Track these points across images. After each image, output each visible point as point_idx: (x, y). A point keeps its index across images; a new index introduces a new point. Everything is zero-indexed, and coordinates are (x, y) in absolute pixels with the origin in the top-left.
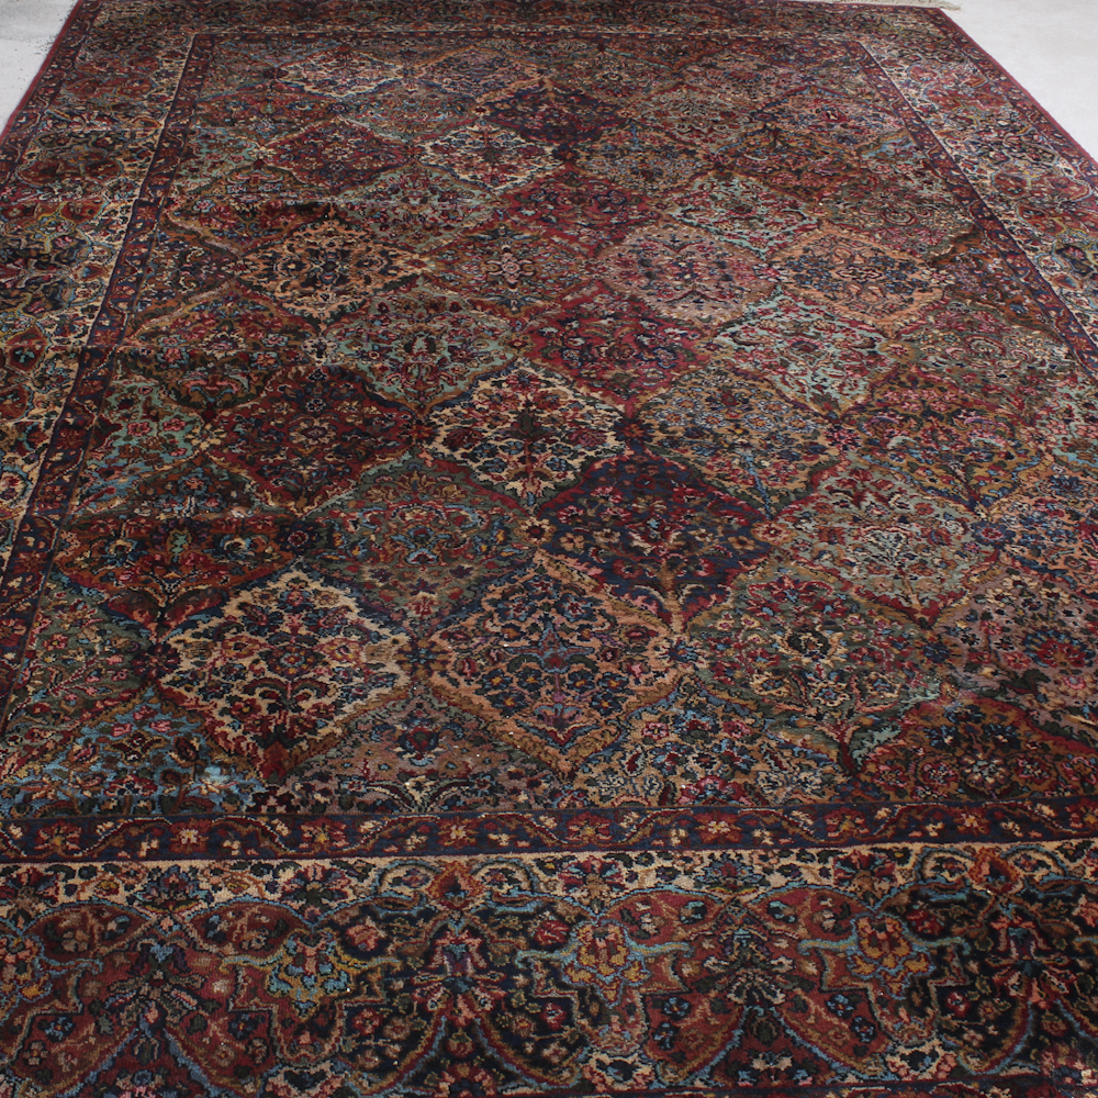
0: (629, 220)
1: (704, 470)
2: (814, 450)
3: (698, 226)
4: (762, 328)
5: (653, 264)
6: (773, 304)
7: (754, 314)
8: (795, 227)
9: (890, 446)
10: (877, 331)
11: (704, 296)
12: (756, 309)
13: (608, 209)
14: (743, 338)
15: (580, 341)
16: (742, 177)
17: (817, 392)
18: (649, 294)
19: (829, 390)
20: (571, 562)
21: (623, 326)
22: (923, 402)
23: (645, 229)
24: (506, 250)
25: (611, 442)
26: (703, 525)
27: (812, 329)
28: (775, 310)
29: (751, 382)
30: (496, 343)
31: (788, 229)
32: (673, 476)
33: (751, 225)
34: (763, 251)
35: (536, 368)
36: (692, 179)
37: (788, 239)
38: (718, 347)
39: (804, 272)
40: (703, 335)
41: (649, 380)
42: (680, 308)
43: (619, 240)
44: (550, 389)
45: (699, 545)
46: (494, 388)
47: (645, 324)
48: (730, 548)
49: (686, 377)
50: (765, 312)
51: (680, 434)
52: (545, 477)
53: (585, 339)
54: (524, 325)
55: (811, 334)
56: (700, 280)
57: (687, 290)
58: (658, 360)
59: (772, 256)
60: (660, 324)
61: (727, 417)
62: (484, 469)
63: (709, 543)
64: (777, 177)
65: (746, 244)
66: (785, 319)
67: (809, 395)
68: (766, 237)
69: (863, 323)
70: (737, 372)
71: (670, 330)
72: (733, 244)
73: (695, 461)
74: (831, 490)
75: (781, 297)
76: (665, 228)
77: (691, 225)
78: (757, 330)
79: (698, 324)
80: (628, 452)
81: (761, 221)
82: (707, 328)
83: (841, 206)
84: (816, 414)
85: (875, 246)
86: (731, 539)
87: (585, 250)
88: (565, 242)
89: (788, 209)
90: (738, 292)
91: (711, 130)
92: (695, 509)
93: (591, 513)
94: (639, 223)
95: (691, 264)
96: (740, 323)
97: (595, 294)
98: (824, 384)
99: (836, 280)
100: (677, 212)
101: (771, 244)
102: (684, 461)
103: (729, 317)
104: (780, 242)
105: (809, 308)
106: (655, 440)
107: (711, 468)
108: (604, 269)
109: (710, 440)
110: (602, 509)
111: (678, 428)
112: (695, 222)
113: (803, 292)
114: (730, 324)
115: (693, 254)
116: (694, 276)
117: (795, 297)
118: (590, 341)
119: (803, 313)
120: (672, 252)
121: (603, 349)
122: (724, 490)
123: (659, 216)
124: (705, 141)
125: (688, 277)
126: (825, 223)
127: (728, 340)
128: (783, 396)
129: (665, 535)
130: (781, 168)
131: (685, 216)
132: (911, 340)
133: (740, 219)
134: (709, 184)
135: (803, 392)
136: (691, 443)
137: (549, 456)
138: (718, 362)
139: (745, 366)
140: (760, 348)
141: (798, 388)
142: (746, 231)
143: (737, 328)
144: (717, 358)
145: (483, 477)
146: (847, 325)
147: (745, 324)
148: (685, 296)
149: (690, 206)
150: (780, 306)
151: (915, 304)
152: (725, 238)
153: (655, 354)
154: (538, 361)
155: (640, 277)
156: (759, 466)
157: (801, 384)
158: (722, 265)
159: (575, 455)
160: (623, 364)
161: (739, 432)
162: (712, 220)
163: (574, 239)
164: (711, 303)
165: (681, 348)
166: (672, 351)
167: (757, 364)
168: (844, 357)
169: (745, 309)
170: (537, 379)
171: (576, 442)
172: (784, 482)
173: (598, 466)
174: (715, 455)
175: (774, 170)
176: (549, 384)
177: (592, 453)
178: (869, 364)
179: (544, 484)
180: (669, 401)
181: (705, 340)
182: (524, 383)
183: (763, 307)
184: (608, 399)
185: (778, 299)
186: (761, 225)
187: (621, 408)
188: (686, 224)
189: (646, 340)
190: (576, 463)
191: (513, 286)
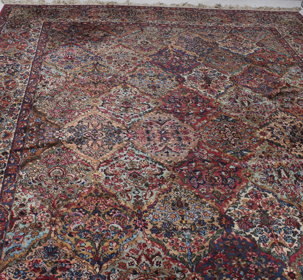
0: (187, 165)
1: (162, 71)
2: (132, 76)
3: (156, 163)
4: (139, 110)
5: (176, 139)
6: (133, 120)
7: (140, 116)
8: (112, 163)
9: (112, 76)
10: (98, 109)
11: (158, 123)
12: (140, 118)
13: (198, 173)
14: (146, 106)
15: (198, 105)
16: (128, 205)
17: (127, 90)
18: (177, 123)
19: (123, 90)
20: (191, 55)
21: (185, 110)
22: (96, 87)
23: (180, 160)
24: (234, 145)
25: (186, 77)
26: (163, 61)
27: (122, 110)
28: (133, 117)
29: (146, 92)
30: (224, 104)
31: (115, 162)
32: (170, 70)
33: (132, 164)
34: (130, 148)
35: (209, 96)
36: (156, 202)
37: (117, 155)
38: (155, 103)
39: (116, 135)
40: (159, 107)
41: (176, 93)
42: (166, 118)
43: (191, 152)
44: (204, 90)
45: (164, 57)
46: (220, 90)
47: (178, 111)
48: (158, 57)
49: (165, 93)
50: (136, 117)
51: (168, 79)
52: (200, 70)
53: (197, 106)
54: (217, 110)
55: (122, 108)
56: (158, 130)
57: (164, 125)
58: (174, 99)
59: (127, 144)
60: (173, 111)
61: (155, 83)
62: (215, 71)
63: (162, 58)
64: (109, 205)
65: (136, 152)
66: (130, 114)
67: (130, 89)
68: (127, 156)
69: (102, 112)
70: (150, 95)
71: (170, 109)
72: (143, 151)
73: (164, 73)
74: (131, 67)
75: (128, 123)
76: (171, 161)
77: (160, 164)
78: (141, 110)
79: (161, 111)
80: (181, 75)
81: (126, 168)
82: (158, 110)
83: (83, 181)
84: (129, 84)
85: (79, 152)
86: (157, 58)
87: (204, 146)
88: (212, 150)
89: (111, 177)
90: (145, 125)
91: (139, 260)
92: (165, 64)
93: (189, 63)
94: (182, 163)
95: (161, 139)
96: (146, 112)
97: (196, 124)
98: (124, 92)
99: (104, 132)
100: (166, 173)
101: (125, 152)
102: (167, 73)
103: (149, 114)
104: (121, 153)
105: (120, 118)
106: (175, 77)
107: (161, 71)
108: (195, 135)
109: (160, 77)
110: (186, 64)
111: (168, 80)
112: (157, 165)
113: (120, 125)
114: (150, 111)
115: (160, 146)
116: (160, 133)
117: (123, 123)
118: (196, 105)
119: (123, 116)
120: (168, 146)
121: (191, 102)
122: (158, 67)
123: (173, 170)
124: (145, 245)
125: (163, 132)
126: (96, 167)
127: (151, 106)
128: (137, 88)
129: (172, 59)
130: (104, 216)
131: (162, 170)
132: (88, 106)
133: (136, 169)
134: (147, 197)
135: (131, 90)
136: (165, 77)
137: (201, 74)
138: (155, 98)
139: (147, 97)
140: (141, 102)
141: (132, 91)
142: (135, 160)
143: (147, 110)
144: (156, 100)
145: (215, 70)
146: (109, 111)
147: (144, 112)
148: (164, 123)
149: (159, 177)
150: (130, 119)
151: (78, 121)
152: (145, 155)
153: (175, 100)
154: (210, 98)
155: (181, 132)
156: (148, 72)
157: (131, 92)
158: (149, 139)
159: (194, 74)
160: (185, 98)
161: (152, 79)
162: (149, 168)
163: (209, 152)
164: (155, 120)
165: (167, 102)
166: (170, 101)
167: (143, 98)
168: (114, 100)
169: (143, 117)
170: (209, 93)
171: (194, 77)
172: (142, 69)
173: (188, 72)
174: (159, 74)
175: (108, 213)
176: (205, 91)
177: (190, 75)
178: (107, 98)
179: (200, 68)
180: (171, 87)
181: (159, 105)
182: (212, 91)
183: (136, 119)
184: (187, 88)
185: (130, 123)
186: (127, 165)
187: (184, 85)
188: (162, 164)
189: (178, 106)
190: (194, 73)
191: (226, 126)
